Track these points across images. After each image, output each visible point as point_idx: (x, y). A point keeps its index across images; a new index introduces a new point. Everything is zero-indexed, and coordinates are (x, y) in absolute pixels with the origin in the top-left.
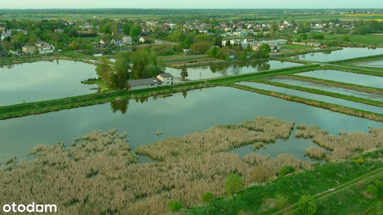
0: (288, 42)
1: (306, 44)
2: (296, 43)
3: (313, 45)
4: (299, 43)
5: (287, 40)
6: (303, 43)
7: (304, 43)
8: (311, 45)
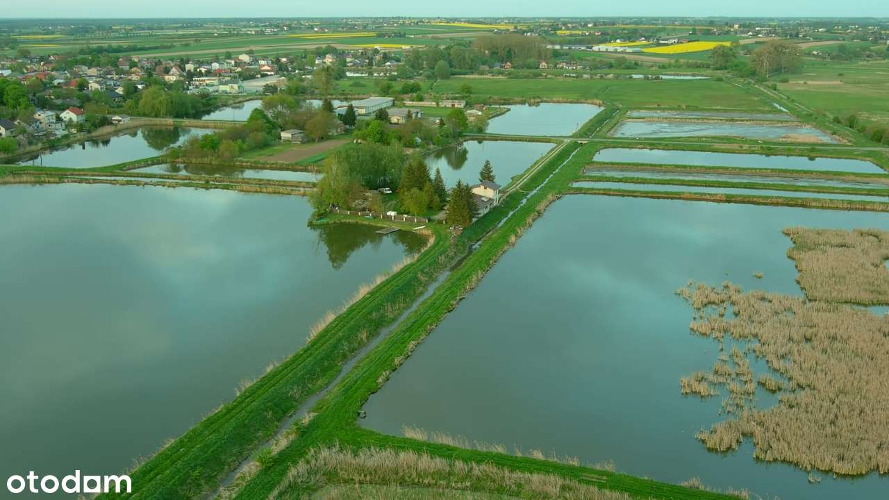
0: (396, 102)
1: (438, 104)
2: (414, 103)
3: (453, 105)
4: (421, 103)
5: (392, 99)
6: (429, 103)
7: (434, 103)
8: (447, 106)
